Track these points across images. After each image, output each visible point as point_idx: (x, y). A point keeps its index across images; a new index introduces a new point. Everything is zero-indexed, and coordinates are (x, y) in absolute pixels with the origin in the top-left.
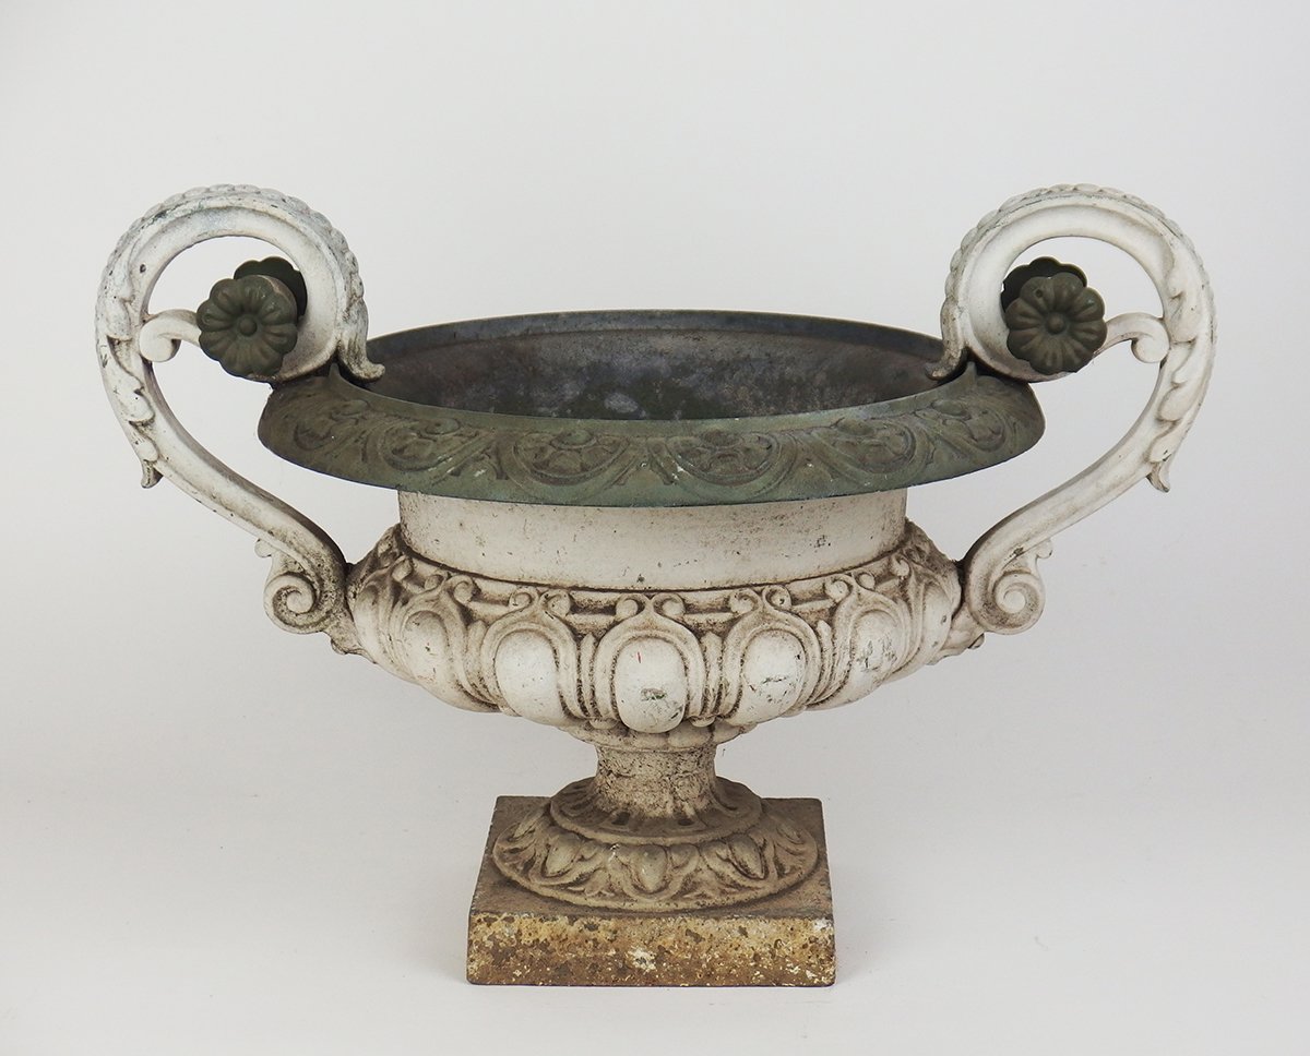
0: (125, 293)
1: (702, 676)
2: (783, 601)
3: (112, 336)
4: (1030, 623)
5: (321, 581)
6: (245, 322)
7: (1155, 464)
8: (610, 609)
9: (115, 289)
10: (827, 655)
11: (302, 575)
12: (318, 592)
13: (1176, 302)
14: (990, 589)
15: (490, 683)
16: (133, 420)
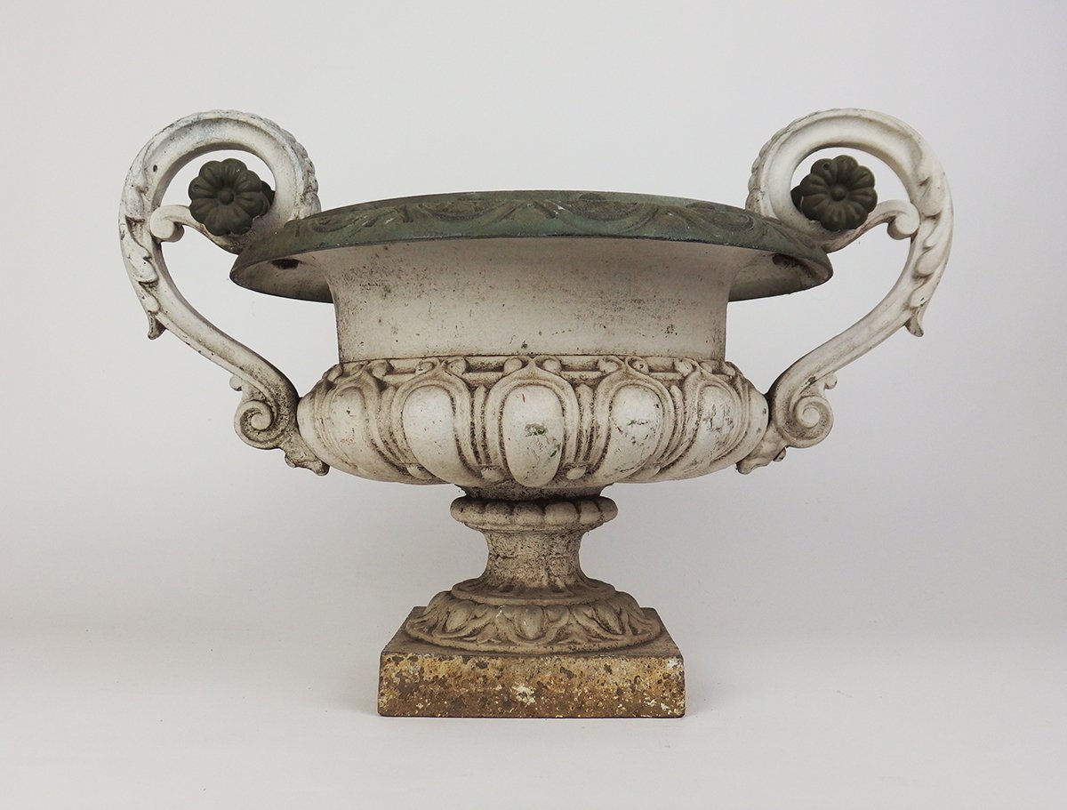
0: (140, 182)
1: (577, 417)
2: (642, 366)
3: (129, 216)
4: (824, 435)
5: (278, 406)
6: (225, 193)
7: (914, 309)
8: (500, 368)
9: (133, 179)
10: (680, 411)
11: (264, 401)
12: (275, 414)
13: (923, 188)
14: (791, 409)
15: (398, 436)
16: (142, 280)
